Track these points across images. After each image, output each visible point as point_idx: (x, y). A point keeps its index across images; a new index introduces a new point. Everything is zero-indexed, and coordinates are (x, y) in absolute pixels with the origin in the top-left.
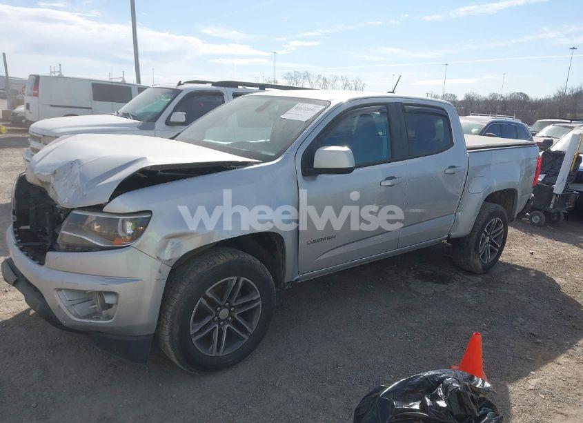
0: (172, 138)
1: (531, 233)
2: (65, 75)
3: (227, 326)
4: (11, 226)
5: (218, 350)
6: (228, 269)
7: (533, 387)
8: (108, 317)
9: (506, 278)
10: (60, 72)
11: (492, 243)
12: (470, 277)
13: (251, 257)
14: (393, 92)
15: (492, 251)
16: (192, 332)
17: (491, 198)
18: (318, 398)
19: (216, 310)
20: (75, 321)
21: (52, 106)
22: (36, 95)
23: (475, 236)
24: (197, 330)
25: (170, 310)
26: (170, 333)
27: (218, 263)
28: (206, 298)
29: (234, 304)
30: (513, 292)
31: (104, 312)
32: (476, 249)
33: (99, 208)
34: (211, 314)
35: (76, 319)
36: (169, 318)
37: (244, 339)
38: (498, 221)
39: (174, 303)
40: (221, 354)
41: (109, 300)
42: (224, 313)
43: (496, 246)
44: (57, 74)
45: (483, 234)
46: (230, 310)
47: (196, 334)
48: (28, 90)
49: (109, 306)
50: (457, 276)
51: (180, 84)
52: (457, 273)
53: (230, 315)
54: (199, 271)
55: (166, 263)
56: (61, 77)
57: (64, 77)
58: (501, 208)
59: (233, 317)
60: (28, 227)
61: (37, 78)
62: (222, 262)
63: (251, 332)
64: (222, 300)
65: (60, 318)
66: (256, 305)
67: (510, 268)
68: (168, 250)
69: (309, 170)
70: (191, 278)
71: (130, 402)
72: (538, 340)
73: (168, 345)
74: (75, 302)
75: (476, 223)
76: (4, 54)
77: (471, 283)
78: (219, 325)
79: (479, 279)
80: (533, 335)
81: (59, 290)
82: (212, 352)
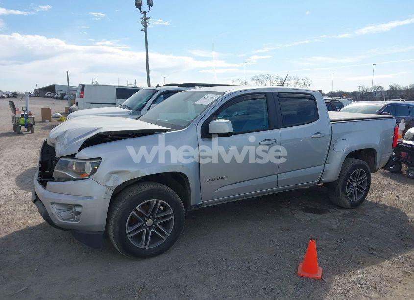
0: (136, 119)
1: (404, 183)
2: (99, 84)
3: (152, 230)
4: (38, 170)
5: (146, 245)
6: (151, 194)
7: (354, 280)
8: (78, 220)
9: (369, 212)
10: (97, 82)
11: (358, 187)
12: (340, 211)
13: (166, 188)
14: (283, 85)
15: (359, 193)
16: (128, 232)
17: (354, 154)
18: (203, 277)
19: (144, 219)
20: (61, 222)
21: (91, 103)
22: (82, 97)
23: (341, 182)
24: (131, 230)
25: (114, 217)
26: (113, 231)
27: (143, 191)
28: (136, 211)
29: (156, 217)
30: (369, 221)
31: (76, 217)
32: (344, 190)
33: (73, 156)
34: (140, 222)
35: (62, 221)
36: (112, 222)
37: (163, 239)
38: (361, 172)
39: (115, 213)
40: (147, 247)
41: (78, 209)
42: (150, 222)
43: (362, 189)
44: (95, 83)
45: (349, 180)
46: (154, 221)
47: (130, 233)
48: (78, 93)
49: (79, 213)
50: (332, 210)
51: (158, 86)
52: (332, 208)
53: (154, 224)
54: (131, 194)
55: (110, 188)
56: (97, 85)
57: (99, 85)
58: (362, 162)
59: (156, 225)
60: (47, 172)
61: (83, 86)
62: (146, 190)
63: (168, 235)
64: (147, 213)
65: (53, 220)
66: (170, 218)
67: (375, 206)
68: (111, 180)
69: (206, 135)
70: (126, 198)
71: (89, 272)
72: (375, 252)
73: (112, 238)
74: (61, 211)
75: (341, 172)
76: (67, 72)
77: (340, 214)
78: (146, 229)
79: (348, 212)
80: (372, 248)
81: (53, 203)
82: (141, 246)
